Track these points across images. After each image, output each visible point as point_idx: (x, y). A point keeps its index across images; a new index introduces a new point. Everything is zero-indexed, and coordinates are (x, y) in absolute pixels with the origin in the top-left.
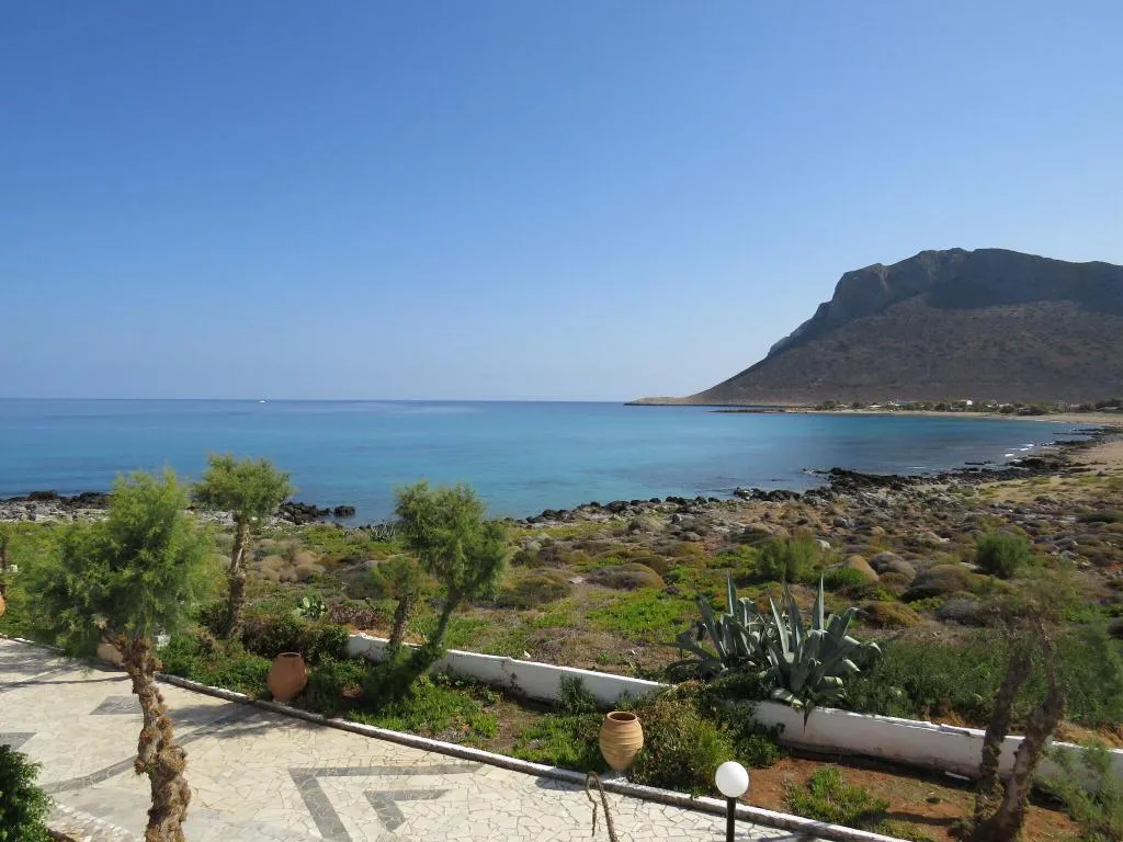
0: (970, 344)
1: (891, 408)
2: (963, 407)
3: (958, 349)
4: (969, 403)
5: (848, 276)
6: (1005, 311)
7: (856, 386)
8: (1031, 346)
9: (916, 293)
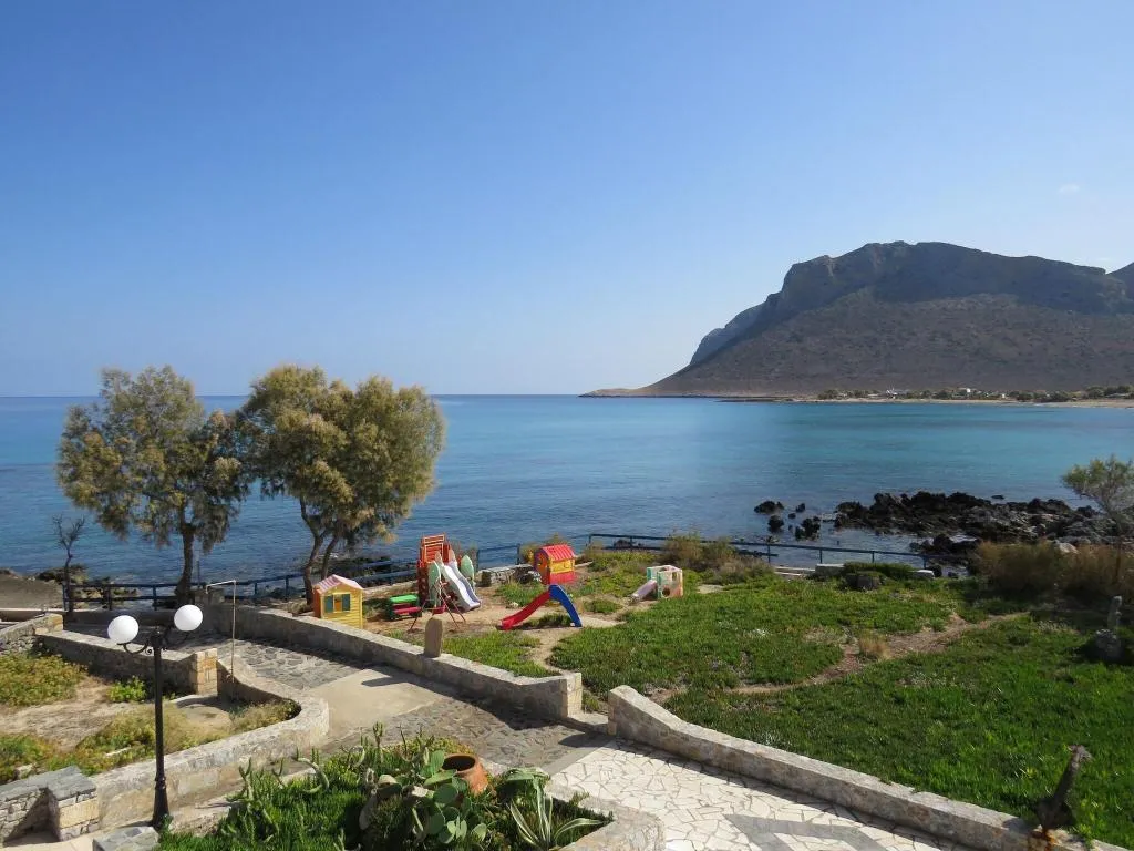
0: (919, 335)
1: (890, 396)
2: (963, 395)
3: (908, 340)
4: (969, 391)
5: (796, 268)
6: (949, 303)
7: (814, 376)
8: (976, 337)
9: (863, 286)
